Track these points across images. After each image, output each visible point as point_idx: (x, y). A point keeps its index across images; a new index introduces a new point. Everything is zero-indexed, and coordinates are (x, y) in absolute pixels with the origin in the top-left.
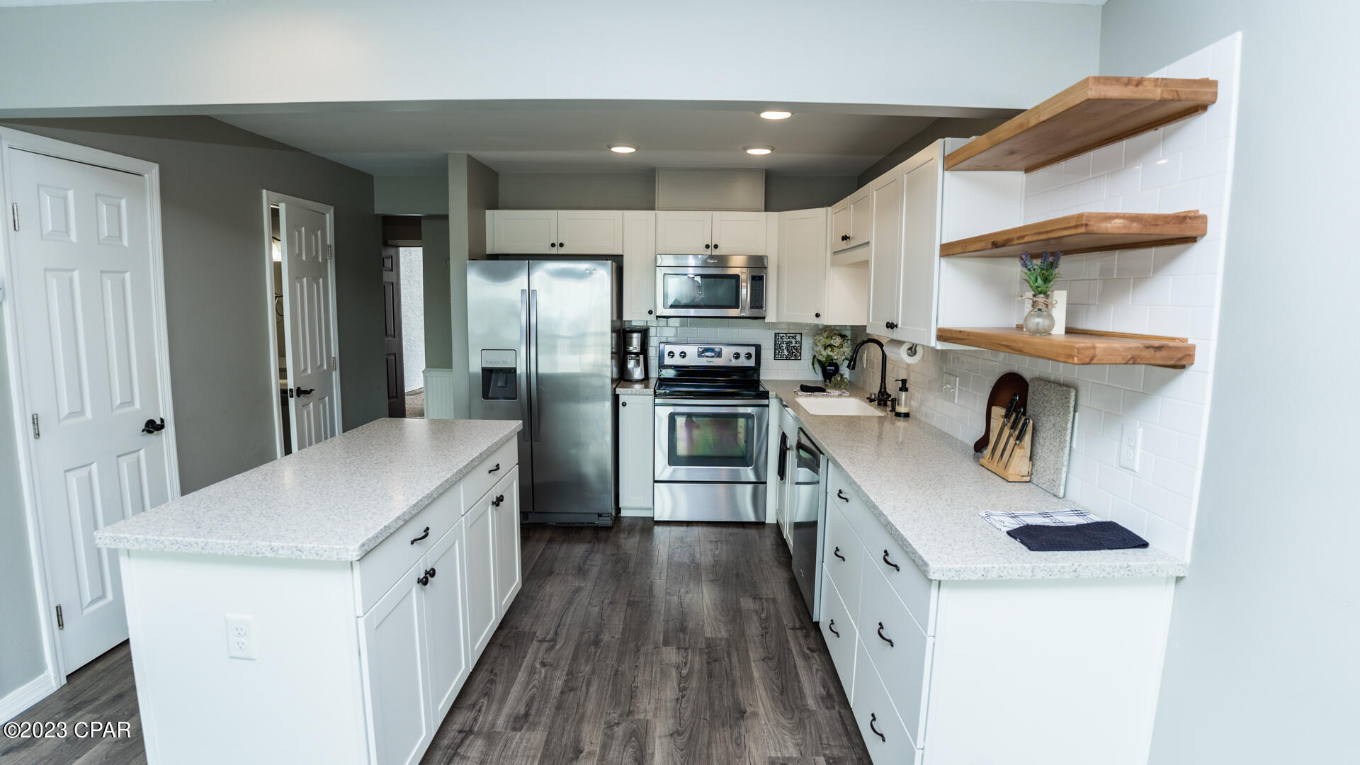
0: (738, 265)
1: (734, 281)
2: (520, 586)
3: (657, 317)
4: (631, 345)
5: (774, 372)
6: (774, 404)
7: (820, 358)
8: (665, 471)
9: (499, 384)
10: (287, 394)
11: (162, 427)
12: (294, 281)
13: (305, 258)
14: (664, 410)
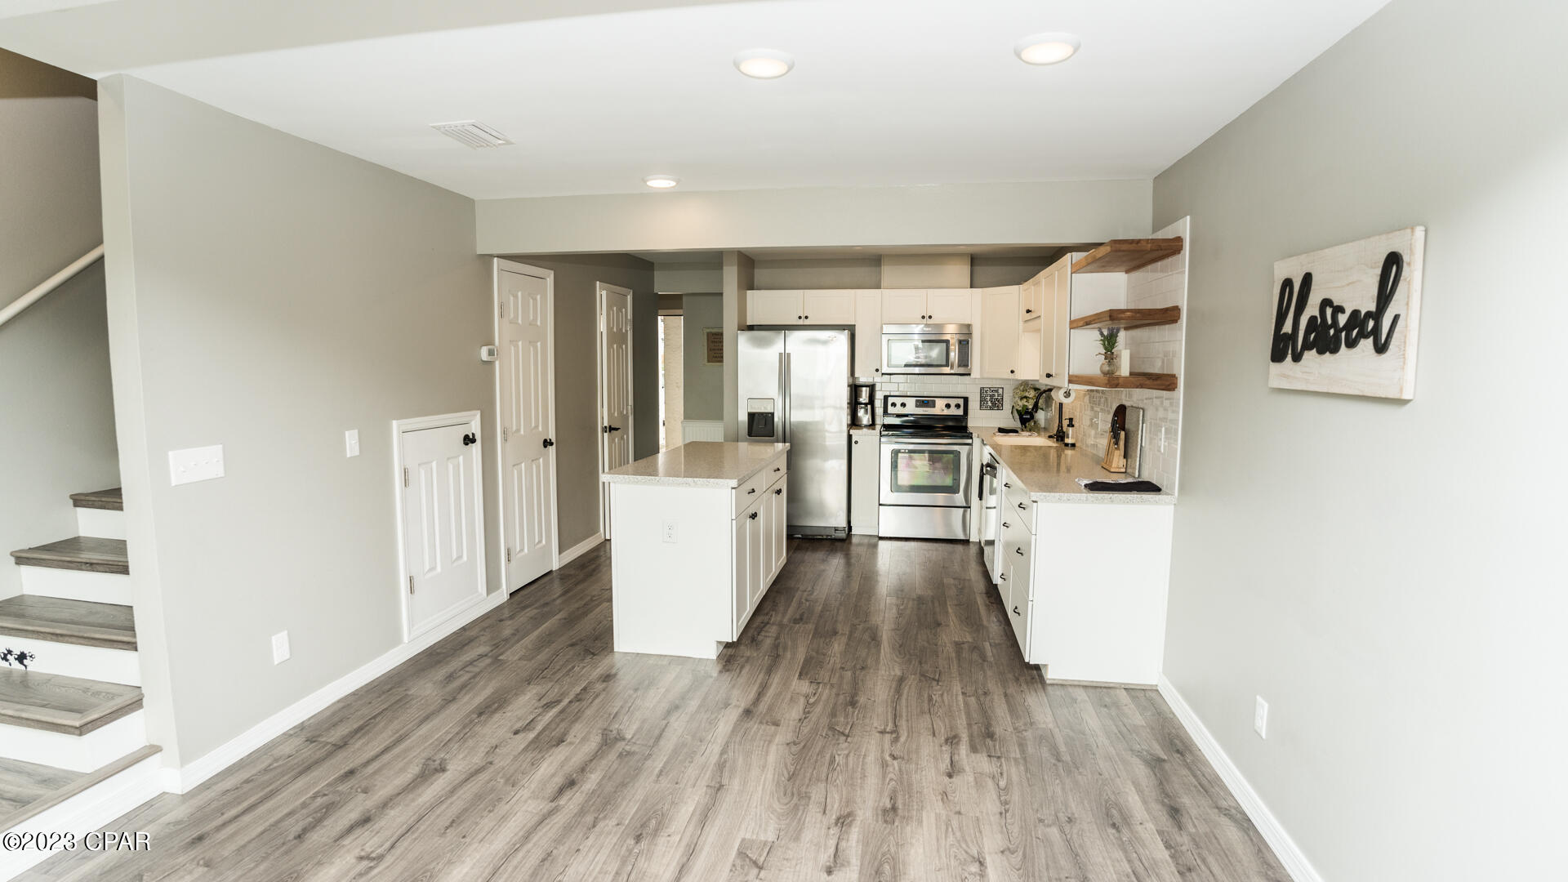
0: (951, 332)
1: (945, 344)
2: (785, 562)
3: (883, 374)
4: (861, 397)
5: (978, 419)
6: (976, 442)
7: (1017, 407)
8: (888, 496)
9: (761, 426)
10: (605, 429)
11: (551, 444)
12: (610, 346)
13: (615, 330)
14: (888, 448)
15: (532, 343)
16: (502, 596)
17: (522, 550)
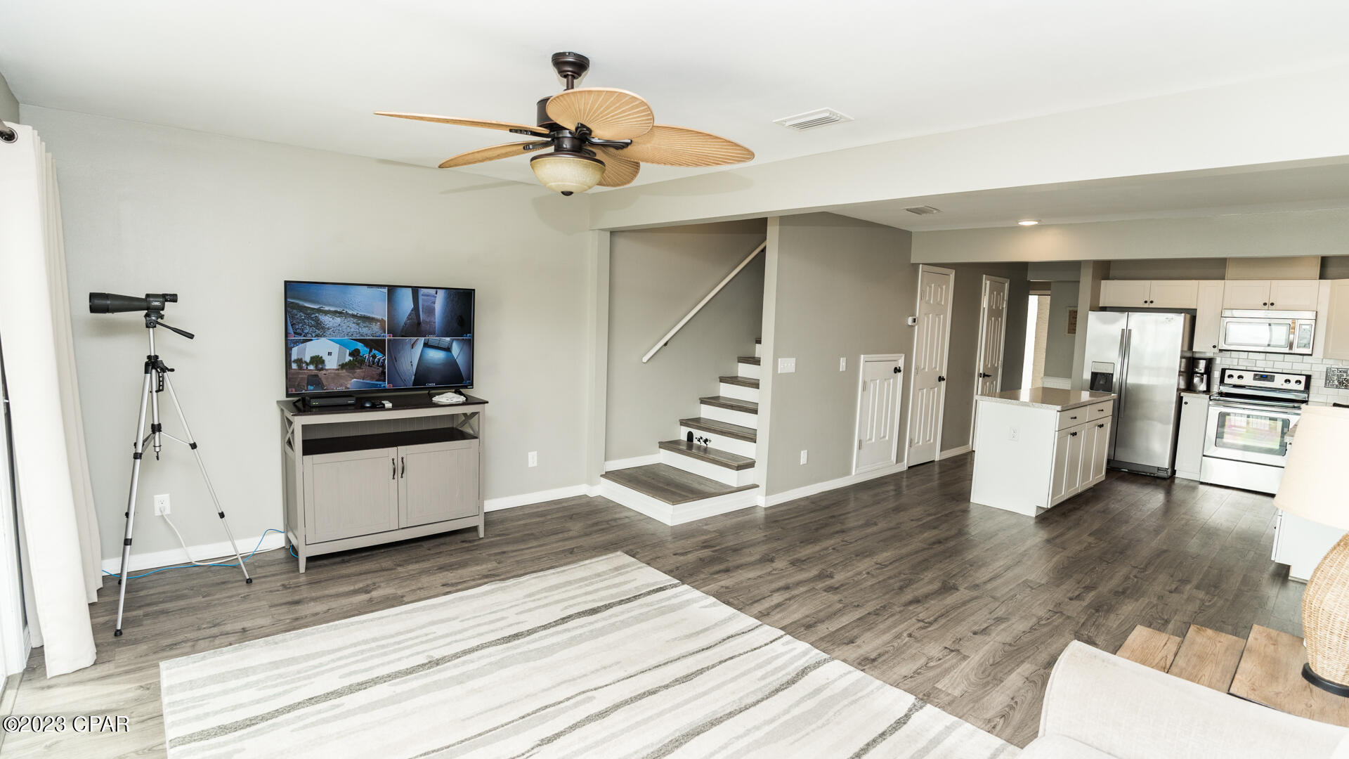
2: (1104, 479)
3: (1220, 350)
4: (1197, 368)
8: (1211, 450)
9: (1101, 382)
10: (980, 375)
11: (944, 379)
12: (989, 318)
13: (994, 308)
14: (1215, 411)
15: (938, 315)
16: (903, 467)
17: (918, 442)
